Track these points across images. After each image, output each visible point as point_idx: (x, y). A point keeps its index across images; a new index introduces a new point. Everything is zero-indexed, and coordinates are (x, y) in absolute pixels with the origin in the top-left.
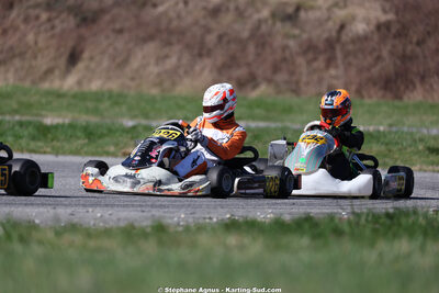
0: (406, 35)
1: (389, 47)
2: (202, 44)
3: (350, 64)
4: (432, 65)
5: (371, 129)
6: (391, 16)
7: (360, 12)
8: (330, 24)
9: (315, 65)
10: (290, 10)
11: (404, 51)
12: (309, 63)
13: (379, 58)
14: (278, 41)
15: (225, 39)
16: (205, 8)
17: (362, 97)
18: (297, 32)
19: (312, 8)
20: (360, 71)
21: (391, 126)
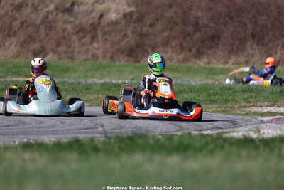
0: (143, 21)
1: (131, 29)
2: (10, 28)
3: (106, 40)
4: (159, 40)
5: (120, 81)
6: (133, 9)
7: (113, 6)
8: (94, 14)
9: (84, 40)
10: (68, 5)
11: (141, 31)
12: (80, 39)
13: (125, 36)
14: (60, 25)
15: (25, 25)
16: (12, 4)
17: (114, 61)
18: (72, 19)
19: (82, 3)
20: (113, 44)
21: (133, 79)
